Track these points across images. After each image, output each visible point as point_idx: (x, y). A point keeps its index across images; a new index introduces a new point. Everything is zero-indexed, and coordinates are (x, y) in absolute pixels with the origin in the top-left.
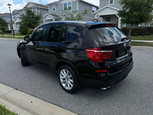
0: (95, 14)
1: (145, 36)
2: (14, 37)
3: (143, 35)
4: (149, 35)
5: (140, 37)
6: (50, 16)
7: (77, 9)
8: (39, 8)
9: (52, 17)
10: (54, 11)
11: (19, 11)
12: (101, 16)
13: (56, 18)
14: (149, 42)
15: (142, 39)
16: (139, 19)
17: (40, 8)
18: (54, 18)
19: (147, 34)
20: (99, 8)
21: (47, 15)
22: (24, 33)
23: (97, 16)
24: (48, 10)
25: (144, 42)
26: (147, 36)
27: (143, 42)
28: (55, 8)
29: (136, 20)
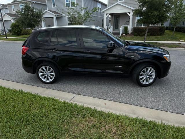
0: (104, 12)
1: (158, 36)
2: (7, 38)
3: (155, 36)
4: (161, 35)
5: (153, 37)
6: (50, 13)
7: (82, 5)
8: (33, 2)
9: (52, 14)
10: (54, 7)
11: (7, 5)
12: (110, 14)
13: (58, 16)
14: (164, 43)
15: (156, 39)
16: (158, 19)
17: (35, 3)
18: (56, 16)
19: (159, 34)
20: (108, 6)
21: (47, 12)
22: (17, 34)
23: (107, 14)
24: (46, 5)
25: (160, 43)
26: (160, 36)
27: (158, 43)
28: (55, 3)
29: (155, 21)
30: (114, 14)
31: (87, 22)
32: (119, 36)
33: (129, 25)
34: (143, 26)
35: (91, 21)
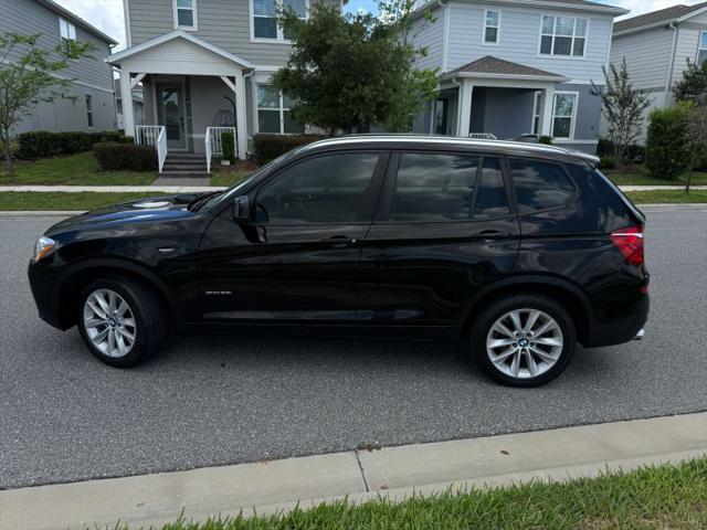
30: (156, 75)
31: (36, 102)
32: (206, 169)
33: (235, 125)
34: (282, 133)
35: (58, 100)
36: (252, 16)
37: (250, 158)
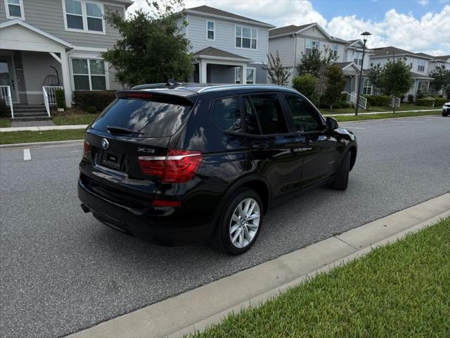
32: (47, 115)
33: (62, 85)
34: (91, 89)
36: (65, 14)
37: (74, 106)
